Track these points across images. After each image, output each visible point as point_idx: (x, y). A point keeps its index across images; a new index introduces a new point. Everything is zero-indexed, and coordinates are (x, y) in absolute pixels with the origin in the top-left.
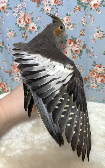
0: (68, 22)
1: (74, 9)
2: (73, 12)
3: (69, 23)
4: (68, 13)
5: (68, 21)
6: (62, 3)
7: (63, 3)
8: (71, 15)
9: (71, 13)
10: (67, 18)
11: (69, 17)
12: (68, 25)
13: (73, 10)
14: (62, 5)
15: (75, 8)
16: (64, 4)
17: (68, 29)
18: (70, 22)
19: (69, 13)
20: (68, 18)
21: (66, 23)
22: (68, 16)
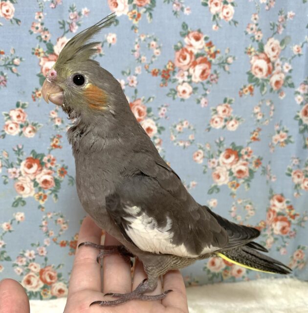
0: (22, 121)
1: (34, 93)
2: (31, 99)
3: (23, 124)
4: (20, 101)
5: (22, 118)
6: (5, 81)
7: (8, 81)
8: (26, 106)
9: (28, 101)
10: (19, 112)
11: (23, 110)
12: (22, 126)
13: (30, 95)
14: (5, 86)
15: (35, 91)
16: (8, 83)
17: (22, 135)
18: (25, 120)
19: (23, 103)
20: (21, 112)
21: (18, 122)
22: (20, 108)
